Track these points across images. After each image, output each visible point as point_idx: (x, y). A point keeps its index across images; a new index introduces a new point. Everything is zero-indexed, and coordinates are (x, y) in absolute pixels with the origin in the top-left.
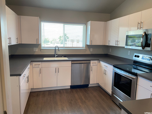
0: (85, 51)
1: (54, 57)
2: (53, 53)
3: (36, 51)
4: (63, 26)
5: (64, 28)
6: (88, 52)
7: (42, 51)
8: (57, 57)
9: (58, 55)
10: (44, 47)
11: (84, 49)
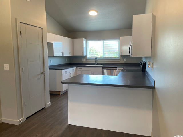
0: (119, 61)
1: (95, 65)
2: (94, 62)
3: (84, 61)
4: (102, 42)
5: (103, 43)
6: (122, 62)
7: (87, 60)
8: (96, 65)
9: (97, 63)
10: (89, 58)
11: (119, 59)
